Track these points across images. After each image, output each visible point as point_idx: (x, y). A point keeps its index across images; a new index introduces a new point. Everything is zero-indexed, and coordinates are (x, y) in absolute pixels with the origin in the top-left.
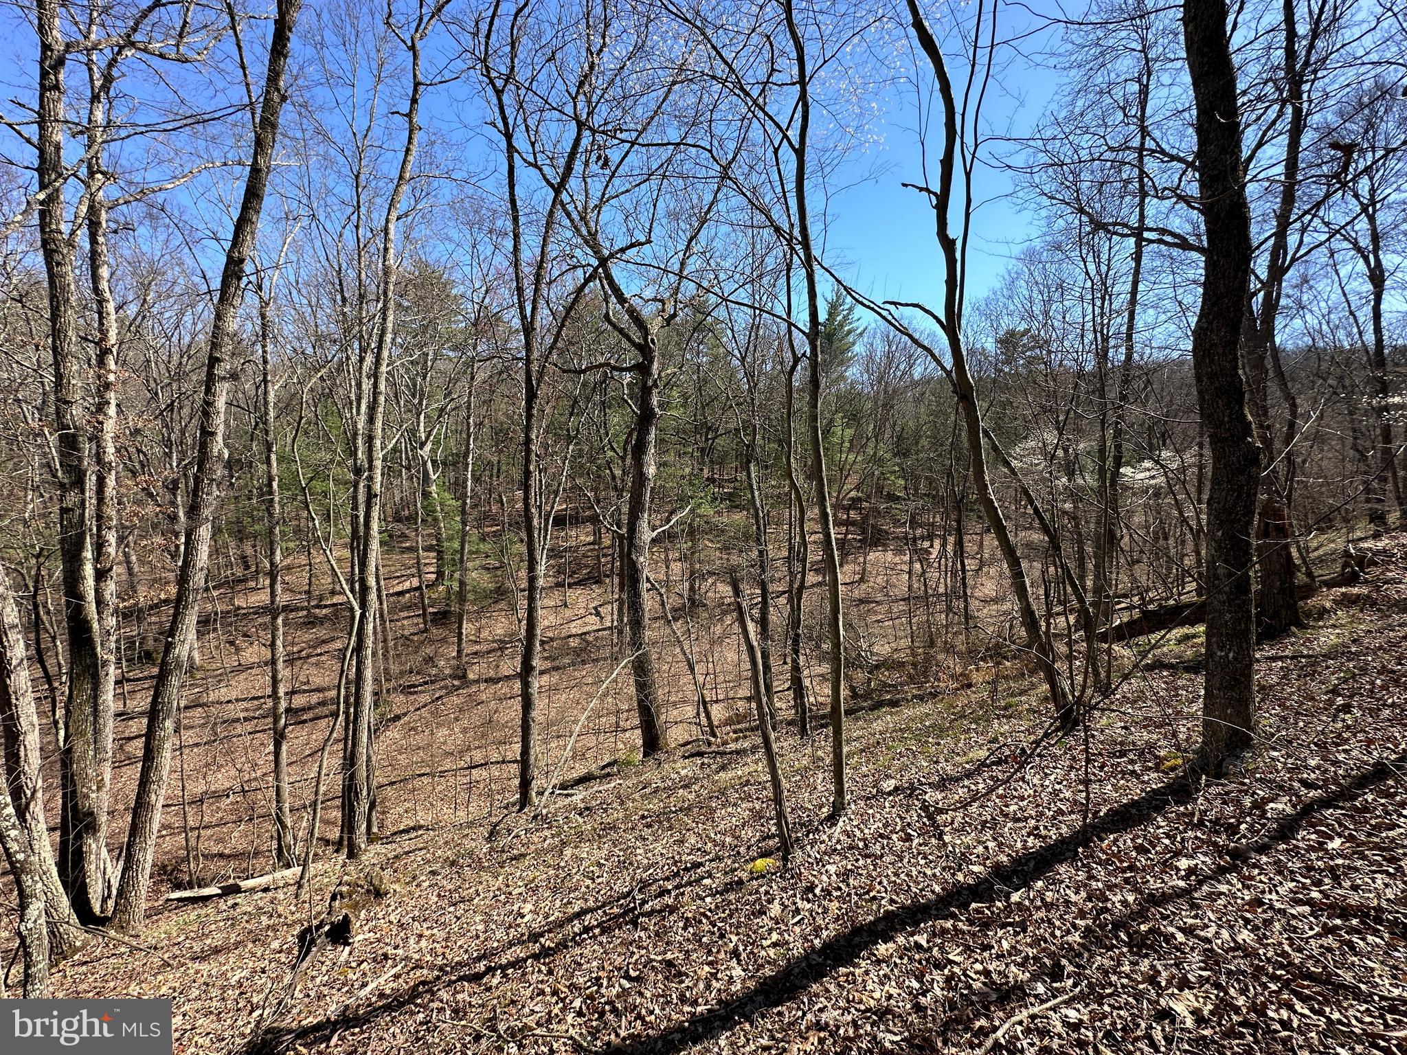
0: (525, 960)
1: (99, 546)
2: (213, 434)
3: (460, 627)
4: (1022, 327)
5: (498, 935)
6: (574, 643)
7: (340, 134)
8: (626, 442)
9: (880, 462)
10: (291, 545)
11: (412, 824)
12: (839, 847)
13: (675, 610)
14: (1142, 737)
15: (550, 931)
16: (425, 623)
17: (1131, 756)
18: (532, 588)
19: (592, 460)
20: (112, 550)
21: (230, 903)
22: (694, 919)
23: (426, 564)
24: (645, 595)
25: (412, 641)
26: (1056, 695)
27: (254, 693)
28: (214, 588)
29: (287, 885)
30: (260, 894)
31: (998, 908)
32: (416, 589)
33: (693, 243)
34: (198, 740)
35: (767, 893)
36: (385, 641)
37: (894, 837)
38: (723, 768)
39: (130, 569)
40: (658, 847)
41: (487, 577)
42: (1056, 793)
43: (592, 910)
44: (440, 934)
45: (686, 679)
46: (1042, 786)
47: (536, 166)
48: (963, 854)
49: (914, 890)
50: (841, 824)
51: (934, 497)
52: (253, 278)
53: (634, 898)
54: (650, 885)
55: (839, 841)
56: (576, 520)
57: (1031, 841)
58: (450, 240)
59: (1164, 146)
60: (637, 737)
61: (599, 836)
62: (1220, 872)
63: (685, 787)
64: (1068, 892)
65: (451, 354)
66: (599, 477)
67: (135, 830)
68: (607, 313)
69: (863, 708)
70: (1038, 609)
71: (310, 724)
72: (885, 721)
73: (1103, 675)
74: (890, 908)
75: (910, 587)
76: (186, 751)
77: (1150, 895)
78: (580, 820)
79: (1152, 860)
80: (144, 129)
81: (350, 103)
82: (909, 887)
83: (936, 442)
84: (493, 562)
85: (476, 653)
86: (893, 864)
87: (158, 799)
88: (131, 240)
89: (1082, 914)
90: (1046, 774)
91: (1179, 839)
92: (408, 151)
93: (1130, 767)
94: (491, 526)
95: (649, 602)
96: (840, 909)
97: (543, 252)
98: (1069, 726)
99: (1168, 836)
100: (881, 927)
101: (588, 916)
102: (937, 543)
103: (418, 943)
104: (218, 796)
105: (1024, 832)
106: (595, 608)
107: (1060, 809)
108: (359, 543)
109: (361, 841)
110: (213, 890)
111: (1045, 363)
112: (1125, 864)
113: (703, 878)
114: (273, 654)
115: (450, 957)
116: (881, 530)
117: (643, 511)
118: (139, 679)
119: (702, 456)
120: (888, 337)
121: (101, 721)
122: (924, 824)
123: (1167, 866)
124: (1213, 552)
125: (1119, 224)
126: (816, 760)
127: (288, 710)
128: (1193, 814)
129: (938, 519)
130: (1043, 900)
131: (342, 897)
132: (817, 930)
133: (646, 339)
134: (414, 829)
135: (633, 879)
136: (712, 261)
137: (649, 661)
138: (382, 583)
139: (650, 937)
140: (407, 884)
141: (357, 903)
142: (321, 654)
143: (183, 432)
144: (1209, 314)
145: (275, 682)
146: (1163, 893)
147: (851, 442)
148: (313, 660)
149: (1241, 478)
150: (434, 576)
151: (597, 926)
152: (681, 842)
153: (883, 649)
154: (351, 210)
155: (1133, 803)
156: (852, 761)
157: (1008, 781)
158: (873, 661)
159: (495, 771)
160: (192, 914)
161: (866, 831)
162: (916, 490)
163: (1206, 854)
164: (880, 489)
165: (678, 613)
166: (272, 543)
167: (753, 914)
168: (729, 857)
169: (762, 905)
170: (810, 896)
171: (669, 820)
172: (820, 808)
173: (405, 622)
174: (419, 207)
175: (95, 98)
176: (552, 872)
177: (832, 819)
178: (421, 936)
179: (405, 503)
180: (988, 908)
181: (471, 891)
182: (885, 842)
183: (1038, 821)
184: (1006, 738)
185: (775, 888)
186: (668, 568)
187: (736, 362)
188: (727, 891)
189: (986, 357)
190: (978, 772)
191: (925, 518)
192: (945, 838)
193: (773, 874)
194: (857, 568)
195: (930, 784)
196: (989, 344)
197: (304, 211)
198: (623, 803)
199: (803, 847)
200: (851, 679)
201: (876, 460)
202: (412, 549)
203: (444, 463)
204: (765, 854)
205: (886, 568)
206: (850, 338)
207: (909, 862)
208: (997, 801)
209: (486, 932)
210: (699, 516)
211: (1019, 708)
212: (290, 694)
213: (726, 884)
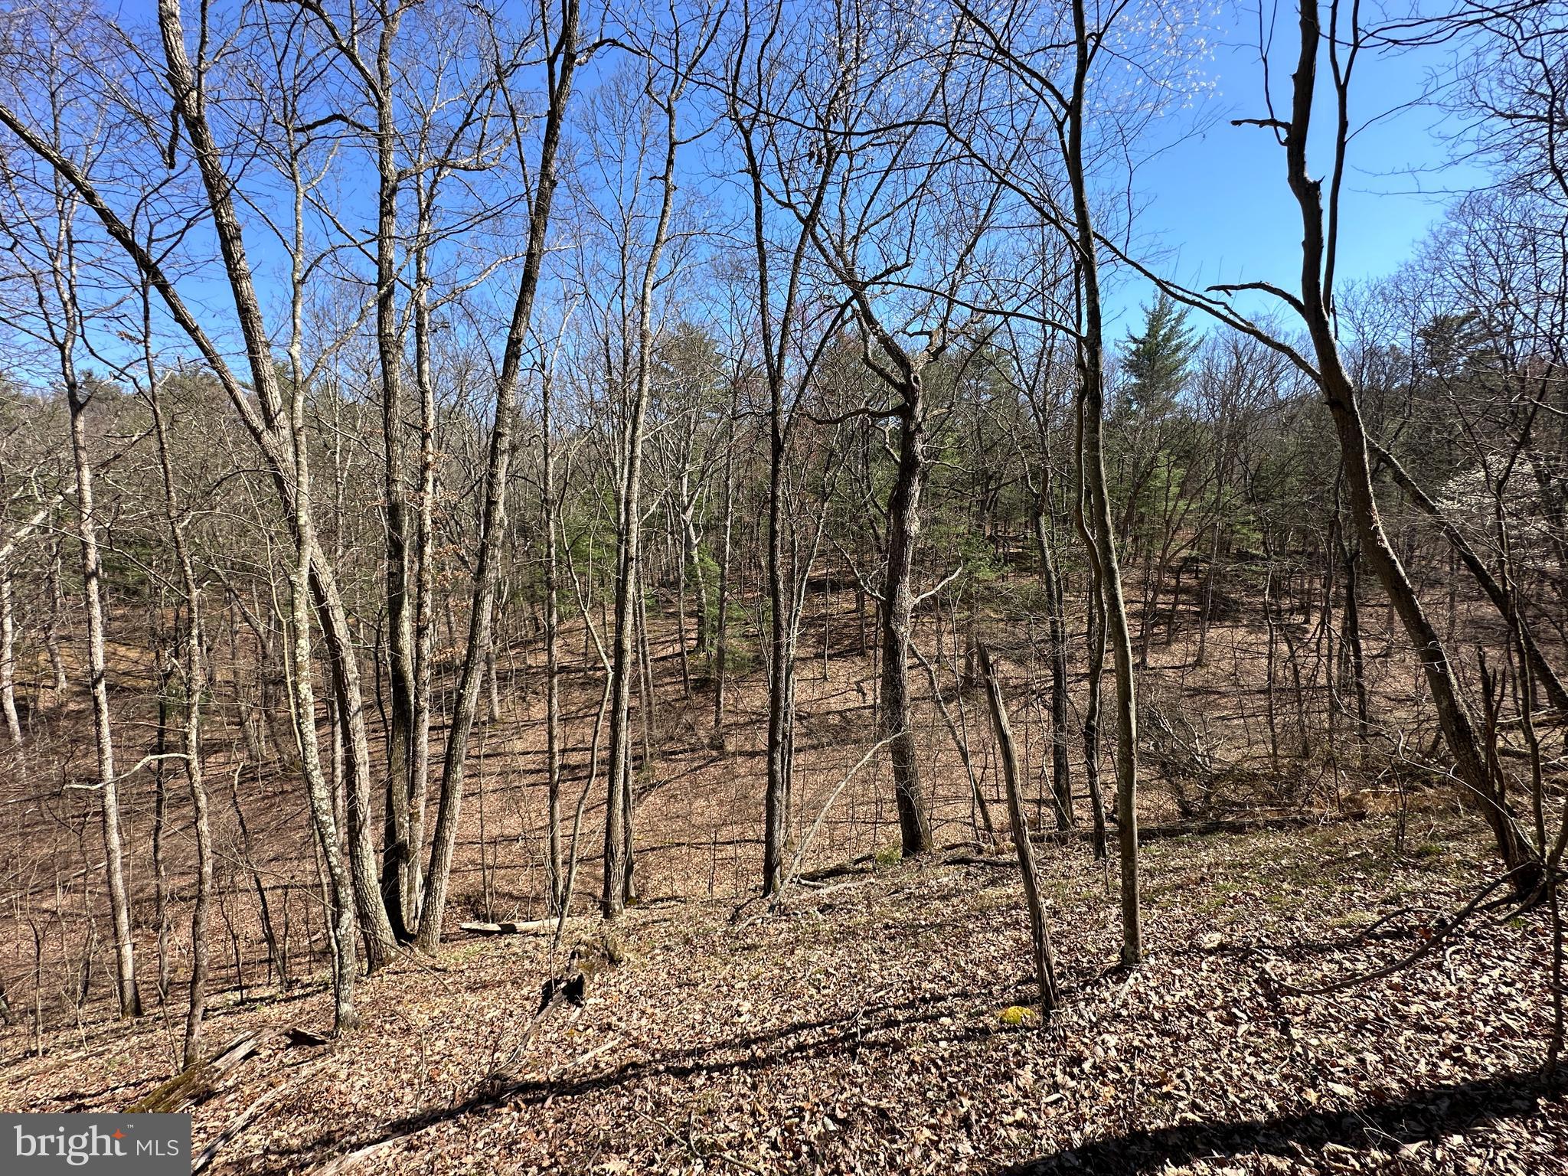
0: (732, 1066)
1: (417, 606)
2: (496, 503)
3: (718, 696)
5: (713, 1030)
6: (834, 720)
7: (609, 210)
8: (890, 497)
9: (1224, 510)
12: (1124, 1013)
13: (946, 689)
15: (763, 1039)
16: (686, 689)
18: (777, 657)
21: (506, 942)
22: (922, 1065)
23: (688, 631)
24: (908, 673)
25: (673, 707)
26: (1508, 846)
30: (531, 938)
31: (1375, 1160)
32: (678, 655)
33: (967, 258)
35: (1017, 1053)
37: (1210, 1015)
38: (993, 883)
40: (897, 967)
41: (745, 644)
42: (1500, 999)
43: (812, 1026)
44: (660, 1015)
46: (1475, 982)
47: (789, 205)
48: (1319, 1062)
49: (1232, 1097)
50: (1131, 981)
51: (1310, 555)
53: (857, 1022)
54: (879, 1009)
55: (1125, 1005)
56: (837, 587)
57: (1445, 1065)
60: (897, 831)
61: (835, 939)
63: (944, 898)
64: (1511, 1166)
66: (862, 537)
67: (435, 860)
68: (866, 355)
69: (1189, 831)
72: (1219, 851)
74: (1191, 1116)
75: (1271, 676)
78: (820, 916)
81: (618, 179)
82: (1225, 1091)
83: (1313, 480)
84: (752, 629)
85: (732, 725)
86: (1204, 1052)
87: (451, 836)
90: (1484, 967)
92: (664, 213)
94: (751, 592)
95: (913, 684)
96: (1116, 1098)
97: (790, 294)
98: (1533, 896)
100: (1172, 1140)
101: (806, 1032)
102: (1315, 619)
103: (639, 1019)
104: (510, 839)
105: (1433, 1050)
106: (857, 683)
107: (1507, 1026)
109: (617, 903)
110: (493, 927)
113: (942, 1015)
114: (550, 713)
115: (664, 1042)
116: (1226, 599)
117: (903, 573)
119: (983, 509)
120: (1236, 347)
121: (419, 763)
122: (1260, 1005)
127: (563, 767)
129: (1317, 585)
131: (580, 957)
132: (1079, 1120)
133: (908, 379)
134: (669, 898)
135: (861, 997)
137: (910, 746)
138: (647, 648)
139: (867, 1074)
141: (593, 965)
145: (551, 738)
147: (1182, 485)
148: (588, 720)
150: (695, 643)
151: (813, 1046)
152: (924, 964)
153: (1227, 755)
154: (618, 282)
157: (1409, 963)
158: (1214, 768)
160: (478, 945)
161: (1168, 998)
162: (1282, 546)
164: (1225, 547)
165: (950, 694)
166: (550, 606)
167: (996, 1075)
168: (978, 995)
169: (1009, 1068)
170: (1076, 1070)
171: (915, 935)
172: (1108, 954)
173: (668, 688)
174: (677, 268)
175: (422, 217)
176: (776, 971)
177: (1120, 973)
178: (643, 1013)
180: (1356, 1156)
181: (699, 974)
182: (1196, 1019)
183: (1462, 1037)
184: (1414, 899)
185: (1029, 1049)
186: (939, 640)
187: (1023, 398)
188: (968, 1039)
189: (1397, 359)
190: (1358, 943)
191: (1295, 584)
192: (1293, 1031)
193: (1028, 1029)
194: (1191, 648)
195: (1276, 948)
196: (1403, 340)
197: (580, 290)
198: (869, 906)
199: (1074, 1003)
200: (1179, 791)
201: (1218, 507)
202: (676, 615)
203: (705, 527)
204: (1022, 1002)
205: (1234, 649)
206: (1180, 355)
207: (1230, 1055)
208: (1388, 992)
209: (702, 1023)
210: (978, 581)
211: (1444, 859)
212: (563, 751)
213: (967, 1029)
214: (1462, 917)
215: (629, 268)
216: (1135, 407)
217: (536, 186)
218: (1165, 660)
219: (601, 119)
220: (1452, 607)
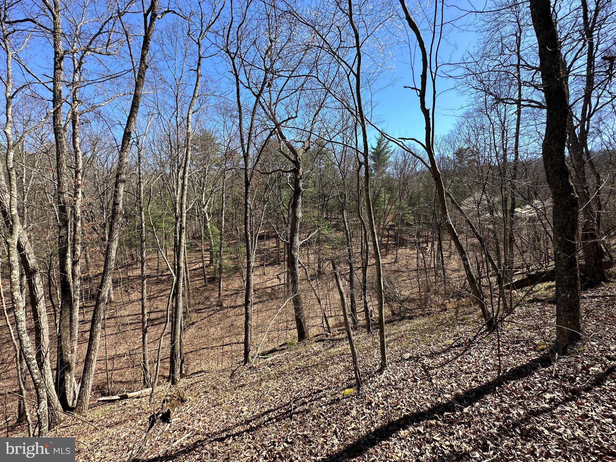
0: (243, 432)
1: (74, 251)
2: (118, 204)
3: (220, 284)
4: (466, 147)
5: (232, 421)
6: (269, 290)
7: (170, 79)
8: (289, 203)
9: (402, 209)
10: (151, 250)
11: (200, 370)
12: (383, 384)
13: (311, 276)
14: (527, 334)
15: (254, 420)
16: (205, 282)
17: (522, 343)
18: (248, 267)
19: (275, 211)
20: (79, 253)
21: (123, 403)
22: (317, 416)
23: (205, 257)
24: (298, 270)
25: (199, 290)
26: (485, 314)
27: (135, 312)
28: (120, 268)
29: (147, 396)
30: (136, 399)
31: (457, 415)
32: (201, 268)
33: (317, 116)
34: (112, 332)
35: (350, 405)
36: (188, 290)
37: (409, 380)
38: (332, 346)
39: (87, 261)
40: (303, 383)
41: (231, 262)
42: (485, 361)
43: (272, 411)
44: (208, 419)
45: (317, 306)
46: (479, 357)
47: (249, 88)
48: (441, 389)
49: (418, 405)
50: (384, 373)
51: (428, 224)
52: (135, 140)
53: (291, 406)
54: (298, 400)
55: (383, 382)
56: (269, 238)
57: (473, 383)
58: (214, 120)
59: (529, 63)
60: (295, 333)
61: (277, 376)
62: (566, 401)
63: (316, 355)
64: (491, 408)
65: (216, 168)
66: (278, 218)
67: (86, 370)
68: (280, 148)
69: (396, 320)
70: (475, 274)
71: (158, 326)
72: (405, 326)
73: (508, 305)
74: (406, 413)
75: (418, 265)
76: (107, 337)
77: (531, 411)
78: (269, 369)
79: (532, 394)
80: (91, 82)
81: (174, 67)
82: (415, 404)
83: (428, 199)
84: (233, 256)
85: (226, 295)
86: (408, 393)
87: (95, 356)
88: (89, 127)
89: (498, 419)
90: (481, 351)
91: (545, 384)
92: (197, 85)
93: (521, 349)
94: (232, 240)
95: (300, 273)
96: (383, 413)
97: (251, 124)
98: (492, 329)
99: (540, 382)
100: (402, 422)
101: (271, 413)
102: (430, 245)
103: (198, 423)
104: (120, 356)
105: (470, 379)
106: (277, 275)
107: (487, 368)
108: (177, 248)
109: (177, 377)
110: (117, 397)
111: (477, 163)
112: (519, 396)
113: (322, 397)
114: (142, 296)
115: (211, 430)
116: (403, 239)
117: (296, 232)
118: (89, 307)
119: (323, 208)
120: (404, 154)
121: (74, 324)
122: (423, 374)
123: (540, 397)
124: (557, 247)
125: (509, 99)
126: (374, 343)
127: (148, 320)
128: (552, 372)
129: (430, 234)
130: (479, 412)
131: (167, 402)
132: (372, 423)
133: (296, 159)
134: (200, 372)
135: (291, 396)
136: (325, 124)
137: (300, 299)
138: (187, 265)
139: (297, 424)
140: (195, 396)
141: (174, 404)
142: (162, 296)
143: (108, 204)
144: (549, 137)
145: (143, 308)
146: (538, 410)
147: (389, 200)
148: (159, 298)
149: (569, 212)
150: (209, 262)
151: (275, 418)
152: (313, 380)
153: (406, 293)
154: (174, 110)
155: (523, 366)
156: (391, 344)
157: (462, 354)
158: (402, 298)
159: (234, 347)
160: (108, 407)
161: (396, 377)
162: (419, 221)
163: (559, 392)
164: (403, 221)
165: (313, 277)
166: (142, 249)
167: (344, 414)
168: (334, 388)
169: (348, 411)
170: (370, 407)
171: (308, 370)
172: (375, 366)
173: (197, 282)
174: (202, 107)
175: (75, 71)
176: (256, 393)
177: (380, 371)
178: (199, 420)
179: (197, 231)
180: (453, 415)
181: (222, 400)
182: (405, 382)
183: (477, 374)
184: (462, 334)
185: (354, 402)
186: (308, 257)
187: (336, 167)
188: (332, 404)
189: (449, 161)
190: (449, 350)
191: (424, 233)
192: (433, 381)
193: (353, 396)
194: (393, 256)
195: (426, 355)
196: (450, 155)
197: (155, 112)
198: (288, 362)
199: (367, 384)
200: (392, 307)
201: (400, 208)
202: (200, 251)
203: (213, 214)
204: (350, 387)
205: (406, 256)
206: (388, 155)
207: (416, 392)
208: (457, 364)
209: (227, 419)
210: (322, 234)
211: (469, 320)
212: (149, 313)
213: (332, 400)
214: (475, 338)
215: (179, 105)
216: (373, 172)
217: (138, 66)
218: (385, 261)
219: (166, 40)
220: (467, 240)
